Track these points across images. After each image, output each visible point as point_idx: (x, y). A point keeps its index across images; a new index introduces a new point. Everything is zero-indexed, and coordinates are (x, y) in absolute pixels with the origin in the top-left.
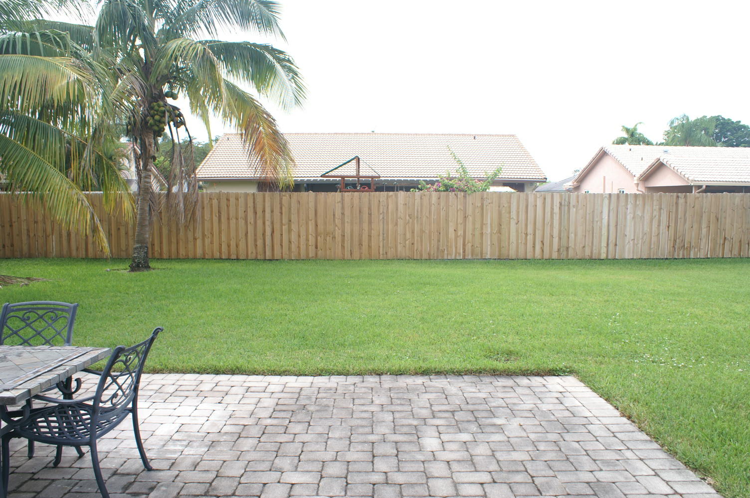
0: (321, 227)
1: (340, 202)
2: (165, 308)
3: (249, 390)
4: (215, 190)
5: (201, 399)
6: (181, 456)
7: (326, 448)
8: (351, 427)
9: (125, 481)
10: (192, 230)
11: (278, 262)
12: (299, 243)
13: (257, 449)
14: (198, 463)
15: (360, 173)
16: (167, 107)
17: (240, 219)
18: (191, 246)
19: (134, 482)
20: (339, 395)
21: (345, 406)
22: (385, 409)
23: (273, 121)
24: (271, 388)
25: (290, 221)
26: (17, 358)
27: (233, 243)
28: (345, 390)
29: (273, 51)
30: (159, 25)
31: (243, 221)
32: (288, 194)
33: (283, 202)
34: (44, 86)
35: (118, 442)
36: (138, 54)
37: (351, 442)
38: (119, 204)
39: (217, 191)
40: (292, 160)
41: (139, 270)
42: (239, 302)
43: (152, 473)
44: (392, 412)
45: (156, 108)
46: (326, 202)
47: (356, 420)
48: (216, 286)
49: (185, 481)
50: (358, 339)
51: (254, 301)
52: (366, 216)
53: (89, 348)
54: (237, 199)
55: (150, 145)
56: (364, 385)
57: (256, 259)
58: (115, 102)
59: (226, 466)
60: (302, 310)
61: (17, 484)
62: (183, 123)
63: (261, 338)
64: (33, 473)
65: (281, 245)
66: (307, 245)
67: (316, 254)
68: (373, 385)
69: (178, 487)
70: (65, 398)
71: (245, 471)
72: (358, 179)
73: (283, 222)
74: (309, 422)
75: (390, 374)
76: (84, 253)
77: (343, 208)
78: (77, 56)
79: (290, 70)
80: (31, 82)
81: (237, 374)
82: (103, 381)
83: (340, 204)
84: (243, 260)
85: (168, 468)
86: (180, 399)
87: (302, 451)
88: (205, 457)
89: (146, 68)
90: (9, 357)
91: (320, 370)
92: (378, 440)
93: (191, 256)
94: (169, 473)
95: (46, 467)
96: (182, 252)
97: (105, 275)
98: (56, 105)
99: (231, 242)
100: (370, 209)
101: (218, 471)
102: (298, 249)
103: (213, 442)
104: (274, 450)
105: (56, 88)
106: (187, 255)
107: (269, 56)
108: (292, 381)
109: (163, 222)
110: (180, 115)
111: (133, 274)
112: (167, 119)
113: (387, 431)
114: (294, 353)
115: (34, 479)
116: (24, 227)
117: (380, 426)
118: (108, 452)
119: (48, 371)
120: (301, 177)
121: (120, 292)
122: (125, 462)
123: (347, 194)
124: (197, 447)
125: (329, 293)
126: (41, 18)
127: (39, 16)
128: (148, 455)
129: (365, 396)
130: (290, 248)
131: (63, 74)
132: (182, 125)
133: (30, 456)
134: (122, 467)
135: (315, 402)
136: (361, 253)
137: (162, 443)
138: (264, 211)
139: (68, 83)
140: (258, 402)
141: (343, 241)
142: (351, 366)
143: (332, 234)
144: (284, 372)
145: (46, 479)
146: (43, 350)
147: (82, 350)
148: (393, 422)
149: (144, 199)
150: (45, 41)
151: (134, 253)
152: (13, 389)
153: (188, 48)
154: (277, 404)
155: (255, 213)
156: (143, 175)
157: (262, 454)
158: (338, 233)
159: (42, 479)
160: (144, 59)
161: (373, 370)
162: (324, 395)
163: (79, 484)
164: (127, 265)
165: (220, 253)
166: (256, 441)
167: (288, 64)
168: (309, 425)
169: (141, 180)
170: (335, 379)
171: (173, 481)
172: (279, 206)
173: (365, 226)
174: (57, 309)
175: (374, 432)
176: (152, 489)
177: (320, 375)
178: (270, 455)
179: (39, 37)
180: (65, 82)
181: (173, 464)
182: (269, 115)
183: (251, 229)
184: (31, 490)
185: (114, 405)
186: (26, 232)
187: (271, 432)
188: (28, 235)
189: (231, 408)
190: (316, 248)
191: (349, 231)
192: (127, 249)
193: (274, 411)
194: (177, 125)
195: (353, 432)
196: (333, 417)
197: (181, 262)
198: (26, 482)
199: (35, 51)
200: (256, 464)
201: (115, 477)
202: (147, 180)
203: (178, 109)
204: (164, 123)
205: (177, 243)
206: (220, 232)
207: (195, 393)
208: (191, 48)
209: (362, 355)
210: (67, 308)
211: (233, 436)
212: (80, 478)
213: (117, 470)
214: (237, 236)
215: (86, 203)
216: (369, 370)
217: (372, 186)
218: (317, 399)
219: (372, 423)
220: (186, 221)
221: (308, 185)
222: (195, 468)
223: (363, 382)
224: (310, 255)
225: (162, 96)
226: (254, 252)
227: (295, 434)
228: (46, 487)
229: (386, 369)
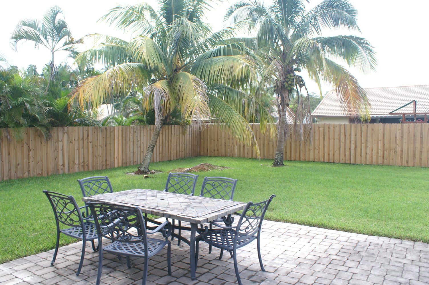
0: (387, 145)
1: (400, 129)
2: (288, 187)
3: (327, 238)
4: (322, 122)
5: (298, 238)
6: (281, 267)
7: (367, 280)
8: (387, 270)
9: (250, 273)
10: (308, 145)
11: (358, 166)
12: (372, 154)
13: (324, 271)
14: (289, 273)
15: (416, 111)
16: (295, 77)
17: (336, 140)
18: (307, 154)
19: (255, 275)
20: (383, 249)
21: (385, 256)
22: (414, 263)
23: (355, 81)
24: (340, 239)
25: (367, 141)
26: (206, 203)
27: (331, 154)
28: (387, 247)
29: (356, 39)
30: (291, 32)
31: (338, 141)
32: (365, 125)
33: (363, 130)
34: (231, 70)
35: (250, 253)
36: (280, 49)
37: (385, 279)
38: (268, 129)
39: (323, 123)
40: (369, 104)
41: (278, 166)
42: (331, 187)
43: (265, 273)
44: (419, 266)
45: (289, 77)
46: (390, 130)
47: (392, 266)
48: (318, 177)
49: (280, 281)
50: (403, 217)
51: (339, 187)
52: (418, 139)
53: (239, 202)
54: (334, 128)
55: (286, 98)
56: (402, 245)
57: (345, 163)
58: (267, 75)
59: (305, 277)
60: (368, 195)
61: (203, 264)
62: (304, 85)
63: (340, 209)
64: (210, 260)
65: (361, 156)
66: (377, 156)
67: (383, 162)
68: (408, 247)
69: (276, 282)
70: (226, 226)
71: (315, 282)
72: (415, 115)
73: (363, 142)
74: (360, 262)
75: (422, 242)
76: (251, 156)
77: (402, 133)
78: (248, 53)
79: (367, 49)
80: (226, 69)
81: (322, 228)
82: (241, 219)
83: (400, 131)
84: (337, 163)
85: (273, 272)
86: (287, 237)
87: (351, 278)
88: (294, 270)
89: (284, 56)
90: (203, 202)
91: (373, 232)
92: (405, 282)
93: (307, 159)
94: (273, 275)
95: (215, 259)
96: (302, 157)
97: (260, 167)
98: (236, 79)
99: (330, 153)
100: (421, 134)
101: (299, 279)
102: (371, 159)
103: (300, 263)
104: (334, 274)
105: (237, 70)
106: (305, 159)
107: (353, 42)
108: (354, 237)
109: (292, 140)
110: (302, 81)
111: (274, 168)
112: (295, 83)
113: (412, 278)
114: (358, 220)
115: (209, 263)
116: (223, 141)
117: (408, 274)
118: (245, 258)
119: (218, 211)
120: (377, 114)
121: (266, 177)
122: (252, 264)
123: (405, 124)
124: (291, 264)
125: (388, 186)
126: (233, 37)
127: (232, 37)
128: (264, 263)
129: (401, 252)
130: (366, 158)
131: (240, 63)
132: (303, 86)
133: (210, 253)
134: (250, 267)
135: (366, 251)
136: (414, 163)
137: (273, 258)
138: (350, 135)
139: (242, 67)
140: (331, 245)
141: (402, 154)
142: (394, 233)
143: (394, 149)
144: (350, 230)
145: (214, 265)
146: (218, 201)
147: (235, 203)
148: (419, 273)
149: (282, 127)
150: (234, 48)
151: (276, 157)
152: (201, 217)
153: (305, 42)
154: (342, 248)
155: (345, 136)
156: (282, 114)
157: (327, 274)
158: (398, 149)
159: (213, 264)
160: (283, 51)
161: (410, 237)
162: (373, 247)
163: (228, 270)
164: (272, 163)
165: (324, 159)
166: (325, 267)
167: (366, 45)
168: (359, 264)
169: (280, 117)
170: (382, 239)
171: (274, 279)
172: (360, 132)
173: (418, 145)
174: (228, 182)
175: (403, 277)
176: (263, 281)
177: (373, 235)
178: (331, 276)
179: (231, 46)
180: (241, 67)
181: (276, 270)
182: (353, 77)
183: (342, 145)
184: (207, 268)
185: (247, 233)
186: (224, 143)
187: (335, 263)
188: (225, 145)
189: (314, 246)
190: (383, 158)
191: (406, 148)
192: (272, 154)
193: (339, 252)
194: (301, 86)
195: (388, 273)
196: (376, 261)
197: (301, 162)
198: (206, 264)
199: (229, 53)
200: (322, 279)
201: (246, 271)
202: (284, 117)
203: (301, 77)
204: (293, 85)
205: (300, 152)
206: (324, 147)
207: (296, 235)
208: (307, 42)
209: (404, 227)
210: (232, 181)
211: (312, 262)
212: (230, 268)
213: (248, 267)
214: (334, 149)
215: (250, 129)
216: (407, 236)
217: (425, 119)
218: (367, 249)
219: (403, 270)
220: (305, 140)
221: (381, 119)
222: (287, 274)
223: (401, 243)
224: (379, 163)
225: (292, 71)
226: (344, 159)
227: (349, 267)
228: (214, 268)
229: (419, 238)
